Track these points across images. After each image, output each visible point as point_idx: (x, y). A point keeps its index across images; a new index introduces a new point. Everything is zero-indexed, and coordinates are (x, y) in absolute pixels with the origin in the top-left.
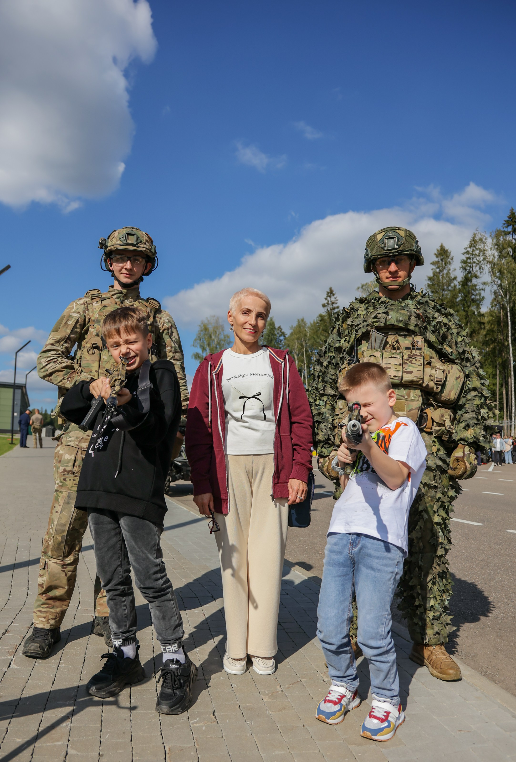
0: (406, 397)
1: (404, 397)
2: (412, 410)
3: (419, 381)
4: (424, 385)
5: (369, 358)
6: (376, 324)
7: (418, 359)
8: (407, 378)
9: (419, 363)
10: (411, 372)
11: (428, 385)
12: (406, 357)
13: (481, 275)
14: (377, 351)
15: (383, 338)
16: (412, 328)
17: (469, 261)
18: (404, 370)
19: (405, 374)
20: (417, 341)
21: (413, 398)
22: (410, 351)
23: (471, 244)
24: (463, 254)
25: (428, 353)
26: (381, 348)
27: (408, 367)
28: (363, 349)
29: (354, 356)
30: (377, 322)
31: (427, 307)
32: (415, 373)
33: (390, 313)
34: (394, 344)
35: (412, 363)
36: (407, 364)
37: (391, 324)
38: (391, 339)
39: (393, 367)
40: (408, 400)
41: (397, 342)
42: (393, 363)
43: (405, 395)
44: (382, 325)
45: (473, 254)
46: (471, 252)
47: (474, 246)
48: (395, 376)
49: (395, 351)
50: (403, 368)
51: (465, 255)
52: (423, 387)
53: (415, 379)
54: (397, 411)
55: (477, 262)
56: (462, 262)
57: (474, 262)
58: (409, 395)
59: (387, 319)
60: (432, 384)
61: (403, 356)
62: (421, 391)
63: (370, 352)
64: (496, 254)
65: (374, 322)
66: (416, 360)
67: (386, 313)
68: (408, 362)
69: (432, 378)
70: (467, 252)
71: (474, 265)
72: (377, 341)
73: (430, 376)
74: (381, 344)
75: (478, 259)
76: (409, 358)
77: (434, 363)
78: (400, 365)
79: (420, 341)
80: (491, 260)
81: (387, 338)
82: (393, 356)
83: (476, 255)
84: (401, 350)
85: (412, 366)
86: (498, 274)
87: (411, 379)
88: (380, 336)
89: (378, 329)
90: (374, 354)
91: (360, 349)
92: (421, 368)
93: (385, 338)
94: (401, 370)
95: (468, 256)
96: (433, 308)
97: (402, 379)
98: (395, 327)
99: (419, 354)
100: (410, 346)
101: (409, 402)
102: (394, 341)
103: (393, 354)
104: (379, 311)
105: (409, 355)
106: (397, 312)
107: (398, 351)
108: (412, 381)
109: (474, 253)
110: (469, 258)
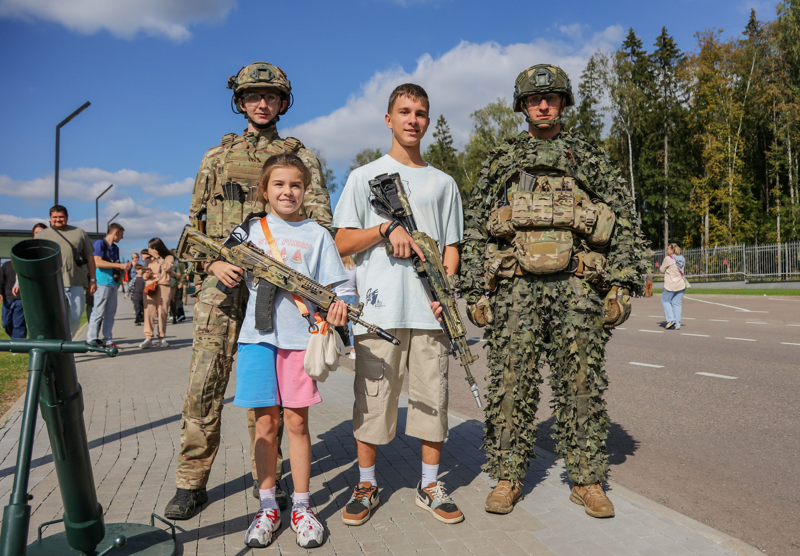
0: (557, 239)
1: (555, 239)
2: (563, 252)
3: (570, 223)
4: (575, 226)
5: (519, 200)
6: (526, 165)
7: (568, 201)
8: (558, 220)
9: (570, 204)
10: (562, 214)
11: (578, 227)
12: (556, 198)
13: (600, 101)
14: (527, 193)
15: (533, 180)
16: (562, 168)
17: (587, 85)
18: (554, 211)
19: (555, 216)
20: (568, 182)
21: (564, 240)
22: (560, 192)
23: (590, 67)
24: (582, 77)
25: (579, 194)
26: (531, 190)
27: (559, 208)
28: (513, 191)
29: (504, 198)
30: (526, 163)
31: (577, 147)
32: (566, 215)
33: (540, 153)
34: (544, 185)
35: (562, 205)
36: (557, 205)
37: (541, 165)
38: (541, 180)
39: (543, 209)
40: (559, 242)
41: (547, 183)
42: (543, 205)
43: (556, 237)
44: (532, 165)
45: (591, 78)
46: (589, 76)
47: (593, 69)
48: (545, 218)
49: (544, 192)
50: (553, 209)
51: (583, 78)
52: (574, 228)
53: (566, 221)
54: (548, 253)
55: (596, 86)
56: (579, 86)
57: (593, 87)
58: (560, 237)
59: (537, 159)
60: (583, 226)
61: (553, 198)
62: (572, 233)
63: (519, 194)
64: (617, 77)
65: (523, 163)
66: (566, 201)
67: (535, 153)
68: (558, 203)
69: (583, 219)
70: (586, 76)
71: (593, 89)
72: (526, 182)
73: (581, 217)
74: (530, 186)
75: (597, 83)
76: (560, 199)
77: (585, 203)
78: (550, 206)
79: (570, 181)
80: (612, 84)
81: (537, 179)
82: (543, 197)
83: (594, 78)
84: (551, 191)
85: (563, 208)
86: (618, 100)
87: (562, 221)
88: (530, 177)
89: (528, 170)
90: (524, 196)
91: (510, 191)
92: (571, 209)
93: (535, 179)
94: (551, 211)
95: (586, 80)
96: (583, 148)
97: (552, 221)
98: (545, 168)
99: (569, 195)
100: (561, 187)
101: (560, 244)
102: (543, 182)
103: (543, 195)
104: (528, 152)
105: (559, 196)
106: (547, 152)
107: (548, 193)
108: (563, 223)
109: (593, 76)
110: (587, 82)
